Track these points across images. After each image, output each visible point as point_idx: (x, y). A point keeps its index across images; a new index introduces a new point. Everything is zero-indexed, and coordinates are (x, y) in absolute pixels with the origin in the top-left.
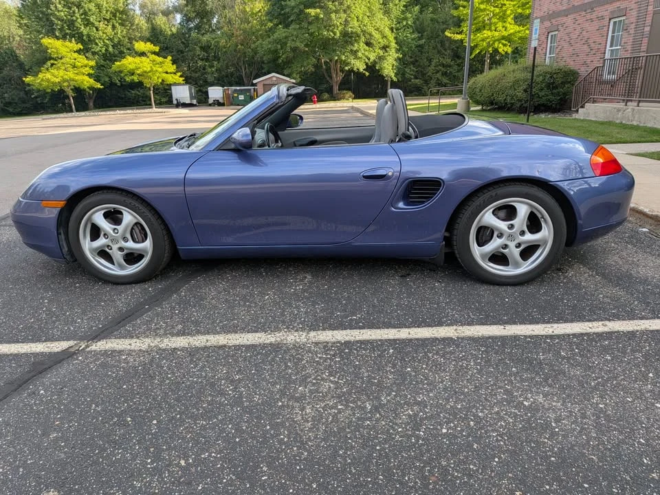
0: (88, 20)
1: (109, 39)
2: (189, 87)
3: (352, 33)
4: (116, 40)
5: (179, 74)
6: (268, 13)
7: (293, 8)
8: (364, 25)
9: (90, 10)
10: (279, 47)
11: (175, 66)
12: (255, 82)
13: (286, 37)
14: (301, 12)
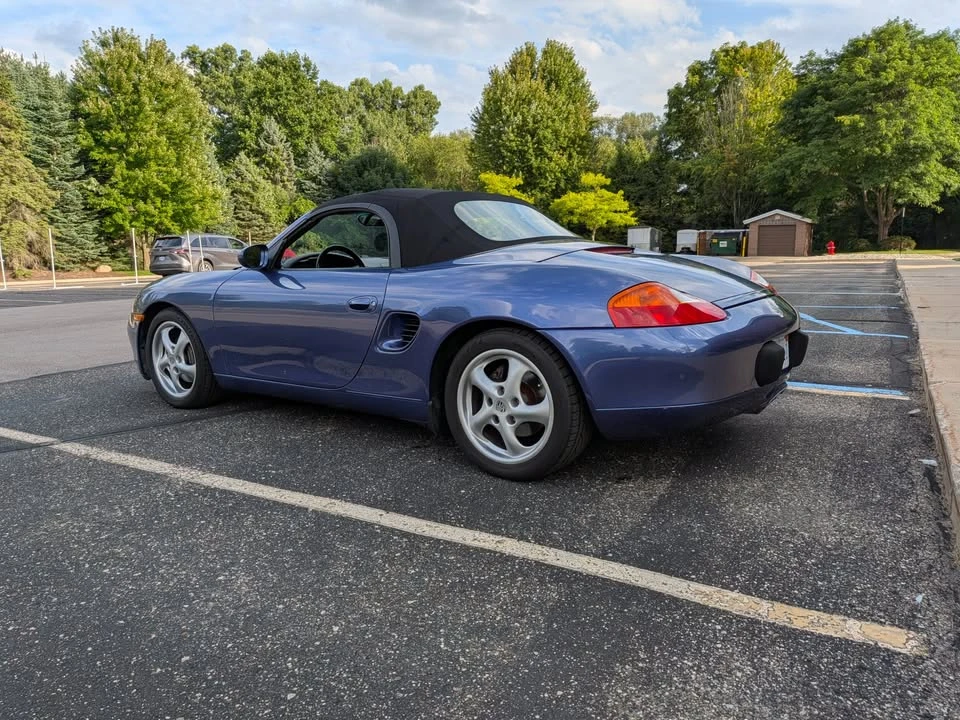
0: (542, 150)
1: (564, 172)
2: (652, 232)
3: (916, 147)
4: (569, 173)
5: (632, 213)
7: (818, 116)
8: (942, 135)
9: (545, 138)
10: (788, 172)
11: (627, 204)
12: (746, 222)
13: (802, 158)
14: (830, 120)
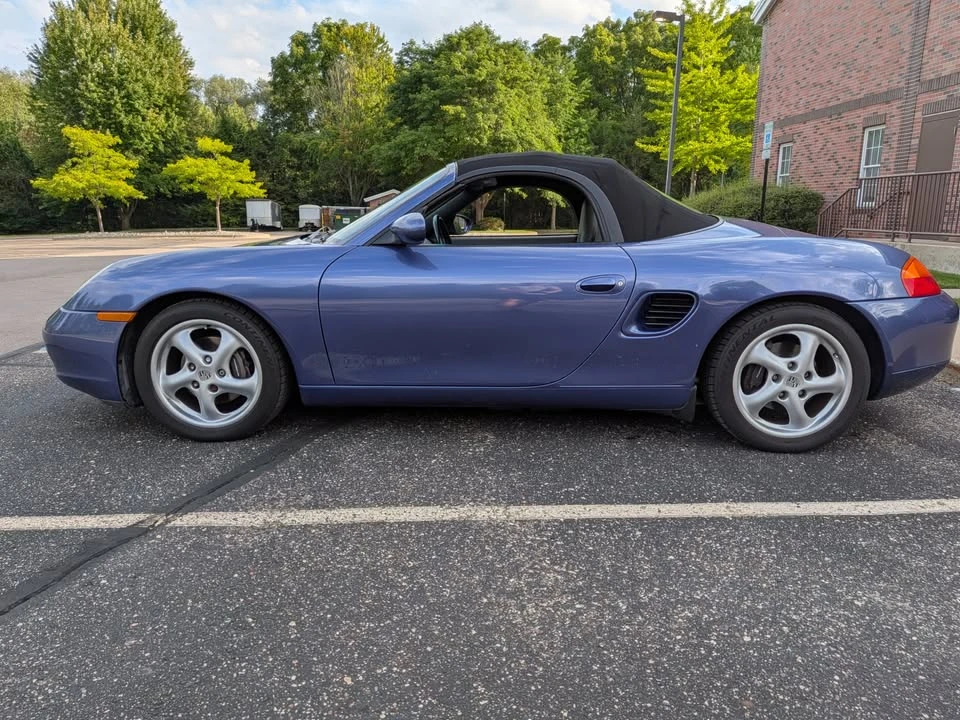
0: (132, 106)
1: (162, 133)
2: (272, 205)
3: (505, 140)
4: (169, 136)
5: (260, 184)
6: (388, 109)
7: (425, 103)
9: (135, 92)
10: (403, 154)
11: (253, 174)
12: (366, 200)
13: (413, 142)
14: (436, 109)
